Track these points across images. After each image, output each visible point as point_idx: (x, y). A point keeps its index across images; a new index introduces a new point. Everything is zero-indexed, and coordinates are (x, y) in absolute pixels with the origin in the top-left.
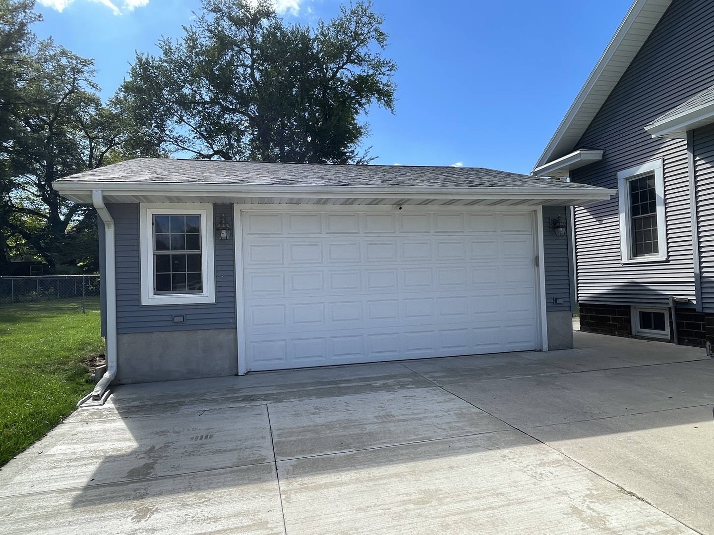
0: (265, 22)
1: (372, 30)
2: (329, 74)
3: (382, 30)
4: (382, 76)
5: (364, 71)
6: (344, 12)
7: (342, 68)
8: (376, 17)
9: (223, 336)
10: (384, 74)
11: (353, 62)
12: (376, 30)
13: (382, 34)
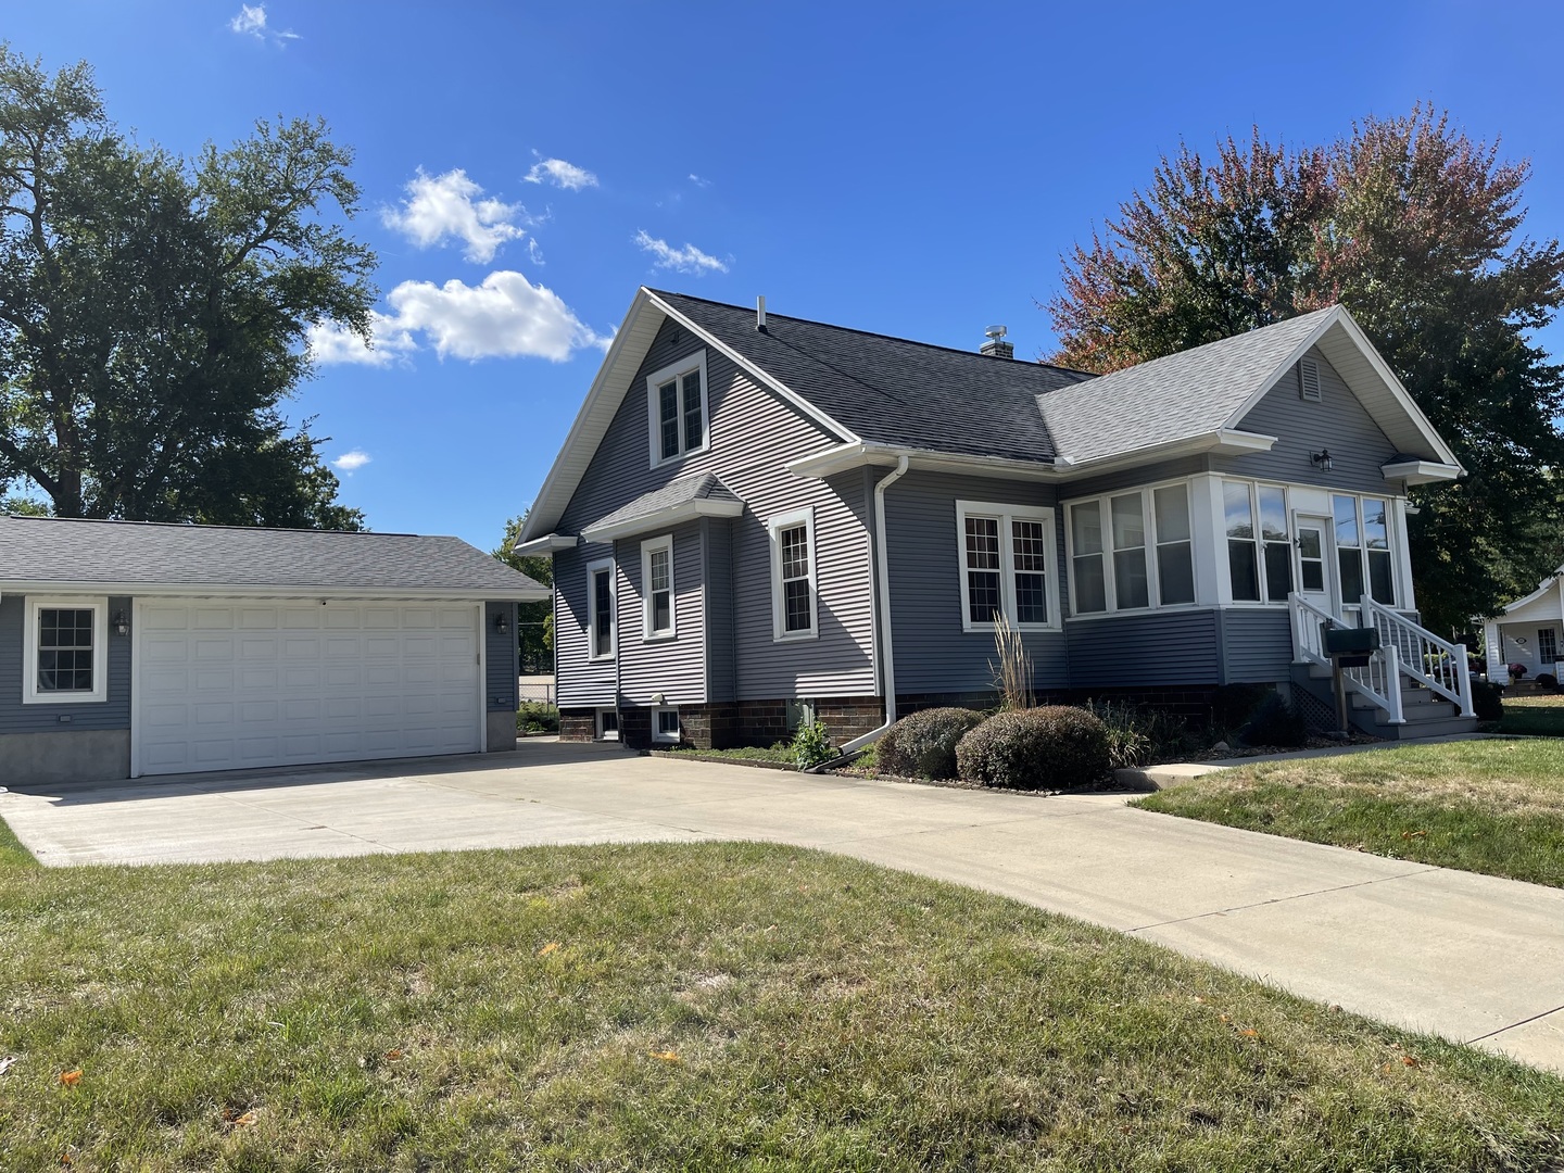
0: (78, 128)
1: (326, 173)
2: (226, 257)
3: (348, 179)
4: (346, 272)
5: (307, 258)
6: (265, 132)
7: (255, 245)
8: (335, 152)
9: (115, 737)
10: (349, 269)
11: (281, 238)
12: (335, 177)
13: (348, 186)
